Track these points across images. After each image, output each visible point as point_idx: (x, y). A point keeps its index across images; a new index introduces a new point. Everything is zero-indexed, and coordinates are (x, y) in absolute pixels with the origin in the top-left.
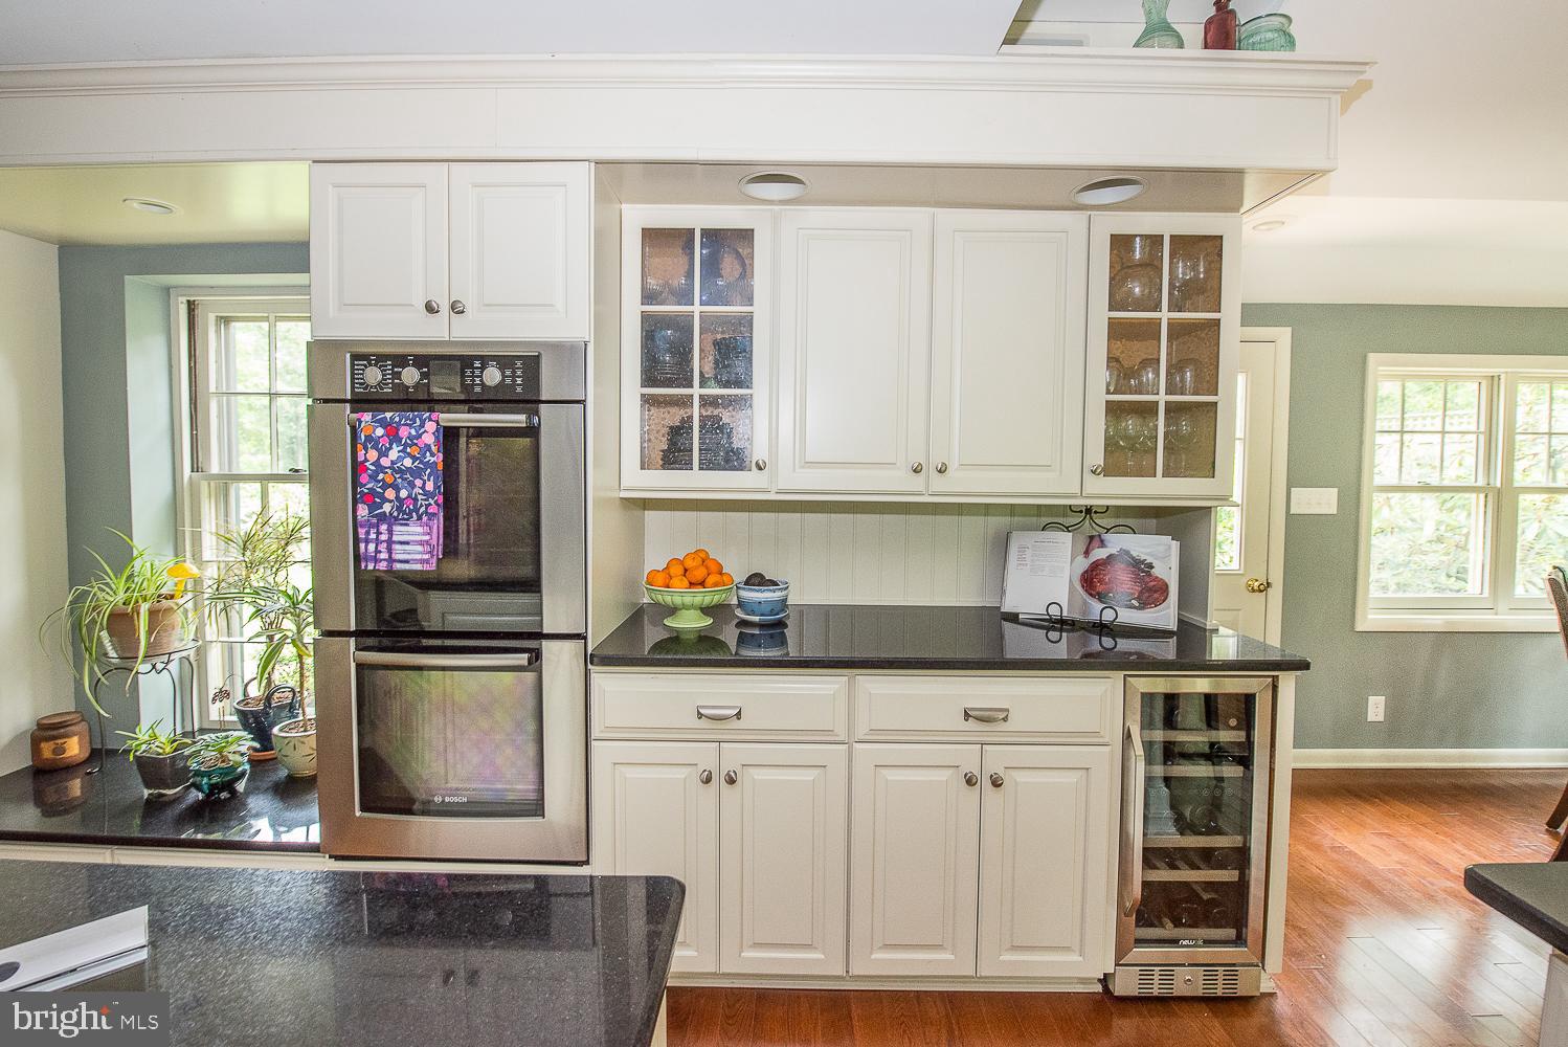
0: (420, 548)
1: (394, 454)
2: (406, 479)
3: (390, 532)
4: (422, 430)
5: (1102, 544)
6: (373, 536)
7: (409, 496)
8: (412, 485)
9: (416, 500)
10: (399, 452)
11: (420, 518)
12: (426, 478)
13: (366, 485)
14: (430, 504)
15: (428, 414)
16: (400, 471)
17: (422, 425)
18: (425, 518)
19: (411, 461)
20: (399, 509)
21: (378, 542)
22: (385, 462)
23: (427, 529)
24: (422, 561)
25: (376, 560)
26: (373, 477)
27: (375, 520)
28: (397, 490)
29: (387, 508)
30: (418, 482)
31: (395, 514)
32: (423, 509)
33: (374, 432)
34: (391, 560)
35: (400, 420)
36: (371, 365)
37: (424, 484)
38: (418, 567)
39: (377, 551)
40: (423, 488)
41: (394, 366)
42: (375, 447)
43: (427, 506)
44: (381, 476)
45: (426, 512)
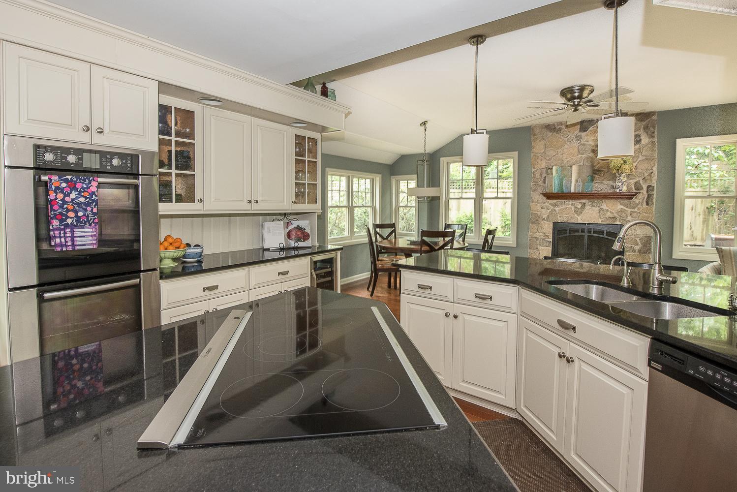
0: (90, 238)
1: (73, 195)
2: (81, 207)
3: (72, 232)
4: (90, 185)
5: (292, 224)
6: (62, 235)
7: (84, 215)
8: (86, 210)
9: (88, 217)
10: (76, 195)
11: (90, 225)
12: (93, 207)
13: (57, 210)
14: (95, 218)
15: (92, 178)
16: (77, 203)
17: (90, 182)
18: (93, 225)
19: (84, 199)
20: (78, 221)
21: (65, 237)
22: (67, 199)
23: (94, 229)
24: (92, 244)
25: (66, 246)
26: (61, 206)
27: (63, 227)
28: (76, 212)
29: (69, 221)
30: (89, 209)
31: (75, 224)
32: (92, 221)
33: (60, 185)
34: (73, 245)
35: (77, 180)
36: (48, 152)
37: (92, 209)
38: (91, 247)
39: (66, 242)
40: (92, 211)
41: (62, 153)
42: (62, 192)
43: (94, 219)
44: (65, 206)
45: (93, 222)
